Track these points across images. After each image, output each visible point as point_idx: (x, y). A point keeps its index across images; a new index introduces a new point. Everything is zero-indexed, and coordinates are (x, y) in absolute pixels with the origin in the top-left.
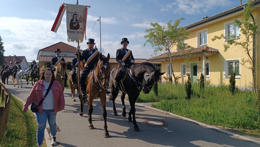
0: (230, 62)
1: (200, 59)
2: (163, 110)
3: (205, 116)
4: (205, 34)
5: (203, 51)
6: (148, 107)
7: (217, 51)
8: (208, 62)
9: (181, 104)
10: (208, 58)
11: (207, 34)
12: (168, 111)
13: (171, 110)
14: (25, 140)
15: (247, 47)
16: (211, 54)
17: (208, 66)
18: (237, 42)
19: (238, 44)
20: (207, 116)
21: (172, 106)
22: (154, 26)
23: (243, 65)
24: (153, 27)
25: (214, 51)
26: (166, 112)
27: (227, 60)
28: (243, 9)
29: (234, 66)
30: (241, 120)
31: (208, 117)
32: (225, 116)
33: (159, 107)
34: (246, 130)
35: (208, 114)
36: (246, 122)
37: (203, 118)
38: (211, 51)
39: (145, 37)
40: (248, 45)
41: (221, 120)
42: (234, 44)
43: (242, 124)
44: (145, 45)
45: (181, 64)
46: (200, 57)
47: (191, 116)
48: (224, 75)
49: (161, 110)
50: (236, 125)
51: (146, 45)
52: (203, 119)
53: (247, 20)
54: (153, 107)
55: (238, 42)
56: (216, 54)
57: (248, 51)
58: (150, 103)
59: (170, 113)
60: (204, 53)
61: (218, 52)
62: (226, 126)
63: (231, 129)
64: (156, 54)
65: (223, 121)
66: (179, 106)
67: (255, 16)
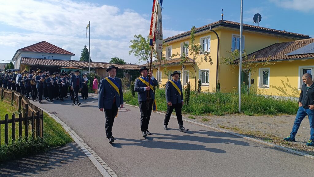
0: (203, 72)
1: (182, 68)
8: (188, 71)
24: (137, 39)
27: (201, 70)
29: (206, 76)
38: (189, 62)
39: (130, 47)
44: (130, 54)
61: (195, 63)
64: (139, 63)
67: (219, 34)
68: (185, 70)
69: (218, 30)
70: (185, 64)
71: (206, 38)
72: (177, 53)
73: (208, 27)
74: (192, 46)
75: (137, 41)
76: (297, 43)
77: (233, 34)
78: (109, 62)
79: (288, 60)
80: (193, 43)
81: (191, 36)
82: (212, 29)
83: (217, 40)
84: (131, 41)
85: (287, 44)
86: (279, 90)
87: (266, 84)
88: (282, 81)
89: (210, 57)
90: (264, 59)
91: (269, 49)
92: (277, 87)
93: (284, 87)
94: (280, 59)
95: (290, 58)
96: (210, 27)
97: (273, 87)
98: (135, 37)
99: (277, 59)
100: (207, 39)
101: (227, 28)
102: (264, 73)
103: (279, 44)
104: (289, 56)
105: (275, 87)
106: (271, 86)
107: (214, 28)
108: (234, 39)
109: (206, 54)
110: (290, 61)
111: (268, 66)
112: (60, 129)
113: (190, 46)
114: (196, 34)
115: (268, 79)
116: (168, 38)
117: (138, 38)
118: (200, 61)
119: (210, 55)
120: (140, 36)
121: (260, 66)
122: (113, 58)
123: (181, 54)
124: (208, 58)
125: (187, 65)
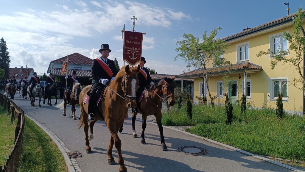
0: (276, 82)
1: (240, 77)
2: (200, 135)
3: (251, 144)
4: (247, 48)
5: (245, 67)
6: (182, 131)
7: (260, 68)
8: (250, 80)
9: (222, 130)
10: (249, 76)
11: (249, 49)
12: (206, 137)
13: (210, 136)
14: (43, 166)
15: (299, 64)
16: (253, 71)
17: (249, 86)
18: (286, 58)
19: (288, 61)
20: (253, 143)
21: (210, 132)
22: (187, 37)
23: (294, 85)
24: (185, 39)
25: (256, 68)
26: (203, 138)
27: (272, 79)
28: (291, 20)
29: (280, 86)
30: (294, 150)
31: (254, 145)
32: (274, 144)
33: (195, 132)
34: (300, 162)
35: (254, 142)
36: (299, 153)
37: (248, 145)
38: (253, 68)
39: (177, 50)
40: (299, 63)
41: (270, 149)
42: (283, 61)
43: (295, 154)
44: (175, 60)
45: (217, 82)
46: (239, 75)
47: (234, 144)
48: (269, 96)
49: (198, 135)
50: (288, 156)
51: (177, 59)
52: (248, 147)
53: (298, 33)
54: (187, 132)
55: (288, 59)
56: (258, 71)
57: (300, 70)
58: (184, 127)
59: (208, 140)
60: (245, 70)
61: (261, 70)
62: (276, 156)
63: (282, 160)
64: (189, 70)
65: (272, 150)
66: (218, 131)
68: (247, 79)
70: (247, 71)
84: (178, 43)
98: (183, 37)
120: (190, 35)
125: (252, 72)
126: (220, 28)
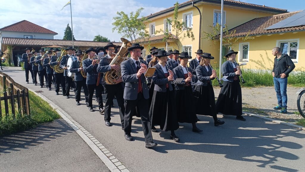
0: (186, 48)
10: (170, 44)
27: (184, 46)
29: (189, 51)
38: (172, 38)
61: (178, 40)
67: (201, 10)
68: (168, 46)
69: (200, 6)
70: (169, 41)
71: (188, 14)
72: (161, 30)
73: (190, 3)
74: (176, 22)
75: (120, 18)
76: (276, 18)
77: (214, 10)
78: (93, 40)
79: (268, 34)
80: (176, 19)
81: (174, 12)
82: (194, 5)
83: (199, 15)
84: (114, 18)
85: (266, 19)
86: (258, 64)
87: (245, 58)
88: (260, 55)
89: (192, 33)
90: (244, 34)
91: (249, 24)
92: (256, 61)
93: (262, 61)
94: (259, 33)
95: (268, 32)
96: (193, 2)
97: (252, 61)
98: (117, 14)
99: (256, 34)
100: (190, 14)
101: (209, 3)
102: (244, 47)
103: (259, 18)
104: (268, 30)
105: (255, 61)
106: (250, 60)
107: (196, 4)
108: (216, 15)
109: (189, 30)
110: (268, 35)
111: (248, 40)
112: (47, 106)
113: (173, 22)
114: (179, 10)
115: (247, 54)
116: (151, 14)
117: (120, 15)
118: (183, 37)
119: (192, 31)
120: (122, 12)
121: (240, 41)
122: (96, 37)
123: (164, 30)
124: (190, 34)
125: (171, 41)
126: (142, 8)
